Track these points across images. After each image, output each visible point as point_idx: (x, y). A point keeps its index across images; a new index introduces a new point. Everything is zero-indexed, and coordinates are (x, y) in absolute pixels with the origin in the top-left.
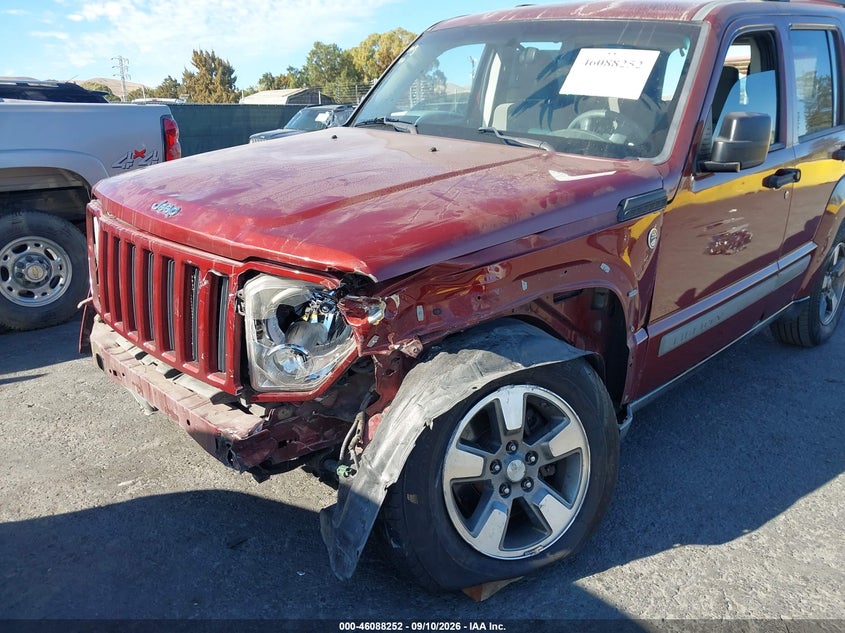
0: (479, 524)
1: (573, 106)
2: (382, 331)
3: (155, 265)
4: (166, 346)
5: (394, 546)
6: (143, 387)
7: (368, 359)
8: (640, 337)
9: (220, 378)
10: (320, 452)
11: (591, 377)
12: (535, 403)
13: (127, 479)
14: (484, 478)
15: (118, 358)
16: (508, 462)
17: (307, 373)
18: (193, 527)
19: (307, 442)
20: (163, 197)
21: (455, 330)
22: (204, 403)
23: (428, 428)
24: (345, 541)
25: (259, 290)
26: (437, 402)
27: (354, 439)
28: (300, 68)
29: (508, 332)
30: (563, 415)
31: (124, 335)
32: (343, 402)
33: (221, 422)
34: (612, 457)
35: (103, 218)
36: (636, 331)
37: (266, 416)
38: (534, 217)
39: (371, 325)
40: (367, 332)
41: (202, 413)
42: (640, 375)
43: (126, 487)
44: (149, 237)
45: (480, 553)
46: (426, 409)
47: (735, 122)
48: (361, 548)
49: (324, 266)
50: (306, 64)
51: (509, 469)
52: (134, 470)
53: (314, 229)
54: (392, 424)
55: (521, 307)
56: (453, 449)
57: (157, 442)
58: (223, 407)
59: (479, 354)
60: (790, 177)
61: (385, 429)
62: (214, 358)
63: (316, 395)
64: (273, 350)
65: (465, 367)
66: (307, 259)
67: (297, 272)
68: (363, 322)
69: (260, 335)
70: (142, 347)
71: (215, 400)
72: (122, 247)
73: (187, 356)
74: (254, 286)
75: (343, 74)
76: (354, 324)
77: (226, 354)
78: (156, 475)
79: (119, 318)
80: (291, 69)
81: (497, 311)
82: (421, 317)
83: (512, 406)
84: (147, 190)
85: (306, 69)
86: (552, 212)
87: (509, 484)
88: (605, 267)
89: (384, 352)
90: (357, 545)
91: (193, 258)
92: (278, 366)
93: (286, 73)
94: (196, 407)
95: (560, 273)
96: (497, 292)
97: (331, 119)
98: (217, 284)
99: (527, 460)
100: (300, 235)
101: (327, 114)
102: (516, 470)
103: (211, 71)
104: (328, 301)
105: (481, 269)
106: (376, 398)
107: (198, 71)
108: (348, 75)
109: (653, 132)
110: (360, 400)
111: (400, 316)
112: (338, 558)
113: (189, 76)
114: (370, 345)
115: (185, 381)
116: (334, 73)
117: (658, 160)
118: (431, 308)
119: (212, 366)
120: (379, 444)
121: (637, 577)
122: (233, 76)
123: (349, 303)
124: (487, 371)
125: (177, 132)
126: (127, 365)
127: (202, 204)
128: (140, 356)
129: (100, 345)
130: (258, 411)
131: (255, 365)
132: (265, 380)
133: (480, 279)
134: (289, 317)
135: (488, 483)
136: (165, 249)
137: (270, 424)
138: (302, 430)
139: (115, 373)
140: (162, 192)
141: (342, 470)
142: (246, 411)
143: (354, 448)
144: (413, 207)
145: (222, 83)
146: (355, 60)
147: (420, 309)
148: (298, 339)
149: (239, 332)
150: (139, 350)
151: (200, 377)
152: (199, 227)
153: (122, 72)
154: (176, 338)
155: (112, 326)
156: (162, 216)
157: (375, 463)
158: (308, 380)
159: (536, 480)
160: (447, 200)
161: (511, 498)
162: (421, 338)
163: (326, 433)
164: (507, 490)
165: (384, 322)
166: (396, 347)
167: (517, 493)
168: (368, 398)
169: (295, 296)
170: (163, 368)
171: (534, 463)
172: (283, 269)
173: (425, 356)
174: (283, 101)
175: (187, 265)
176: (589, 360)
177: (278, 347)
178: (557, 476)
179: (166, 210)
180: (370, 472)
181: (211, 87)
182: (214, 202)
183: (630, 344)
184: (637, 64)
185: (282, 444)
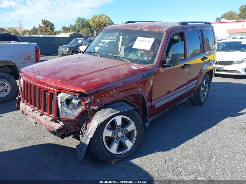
0: (111, 146)
1: (135, 51)
2: (90, 104)
3: (37, 90)
4: (40, 108)
5: (92, 152)
6: (34, 118)
7: (86, 111)
8: (150, 104)
9: (53, 116)
10: (76, 132)
11: (136, 114)
12: (124, 119)
13: (29, 140)
14: (112, 136)
15: (27, 111)
16: (118, 133)
17: (73, 114)
18: (46, 151)
19: (73, 130)
20: (39, 74)
21: (106, 104)
22: (49, 121)
23: (99, 125)
24: (81, 151)
25: (61, 96)
26: (101, 119)
27: (83, 129)
28: (74, 25)
29: (118, 104)
30: (130, 122)
31: (29, 106)
32: (81, 120)
33: (53, 125)
34: (142, 131)
35: (24, 78)
36: (148, 103)
37: (63, 124)
38: (122, 79)
39: (87, 103)
40: (86, 105)
41: (49, 124)
42: (151, 113)
43: (29, 142)
44: (36, 83)
45: (111, 153)
46: (99, 121)
47: (170, 55)
48: (85, 152)
49: (76, 91)
50: (75, 24)
51: (118, 134)
52: (31, 138)
53: (74, 82)
54: (92, 125)
55: (121, 98)
56: (105, 130)
57: (36, 132)
58: (53, 122)
59: (110, 109)
60: (188, 66)
61: (90, 126)
62: (51, 111)
63: (74, 119)
64: (64, 109)
65: (107, 112)
66: (72, 89)
67: (70, 92)
68: (85, 102)
69: (62, 106)
70: (34, 108)
71: (52, 120)
72: (29, 85)
73: (45, 111)
74: (60, 95)
75: (86, 27)
76: (83, 103)
77: (54, 110)
78: (36, 139)
79: (28, 102)
80: (71, 25)
81: (115, 99)
82: (98, 101)
83: (119, 120)
84: (35, 72)
85: (75, 25)
86: (126, 78)
87: (118, 137)
88: (140, 89)
89: (90, 109)
90: (84, 151)
91: (46, 89)
92: (66, 112)
93: (69, 26)
94: (47, 122)
95: (129, 91)
96: (115, 95)
97: (82, 42)
98: (52, 95)
99: (122, 132)
100: (71, 84)
101: (81, 41)
102: (120, 134)
103: (47, 25)
104: (77, 98)
105: (111, 90)
106: (88, 119)
107: (43, 25)
108: (88, 27)
109: (152, 58)
110: (85, 120)
111: (93, 101)
112: (80, 155)
113: (40, 27)
114: (87, 107)
115: (44, 116)
116: (83, 26)
117: (153, 64)
118: (100, 99)
119: (51, 113)
120: (89, 129)
121: (147, 158)
122: (54, 27)
123: (81, 98)
124: (112, 113)
125: (39, 50)
126: (30, 113)
127: (48, 76)
128: (33, 111)
129: (23, 108)
130: (61, 123)
131: (61, 112)
132: (63, 116)
133: (111, 93)
134: (68, 102)
135: (113, 137)
136: (39, 86)
137: (64, 125)
138: (72, 127)
139: (27, 115)
140: (39, 73)
141: (81, 136)
142: (59, 123)
143: (83, 131)
144: (96, 77)
145: (50, 29)
146: (90, 23)
147: (98, 99)
148: (70, 106)
149: (57, 105)
150: (33, 109)
151: (48, 115)
152: (48, 81)
153: (20, 25)
154: (42, 106)
155: (26, 103)
156: (39, 79)
157: (88, 133)
158: (73, 116)
159: (125, 137)
160: (104, 75)
161: (119, 141)
162: (98, 106)
163: (77, 128)
164: (118, 139)
165: (89, 102)
166: (93, 108)
167: (120, 139)
168: (87, 119)
169: (70, 97)
170: (39, 113)
171: (124, 133)
172: (67, 91)
173: (99, 110)
174: (68, 36)
175: (45, 90)
176: (136, 110)
177: (66, 108)
178: (129, 136)
179: (40, 77)
180: (87, 135)
181: (47, 30)
182: (51, 76)
183: (147, 106)
184: (149, 41)
185: (67, 130)
